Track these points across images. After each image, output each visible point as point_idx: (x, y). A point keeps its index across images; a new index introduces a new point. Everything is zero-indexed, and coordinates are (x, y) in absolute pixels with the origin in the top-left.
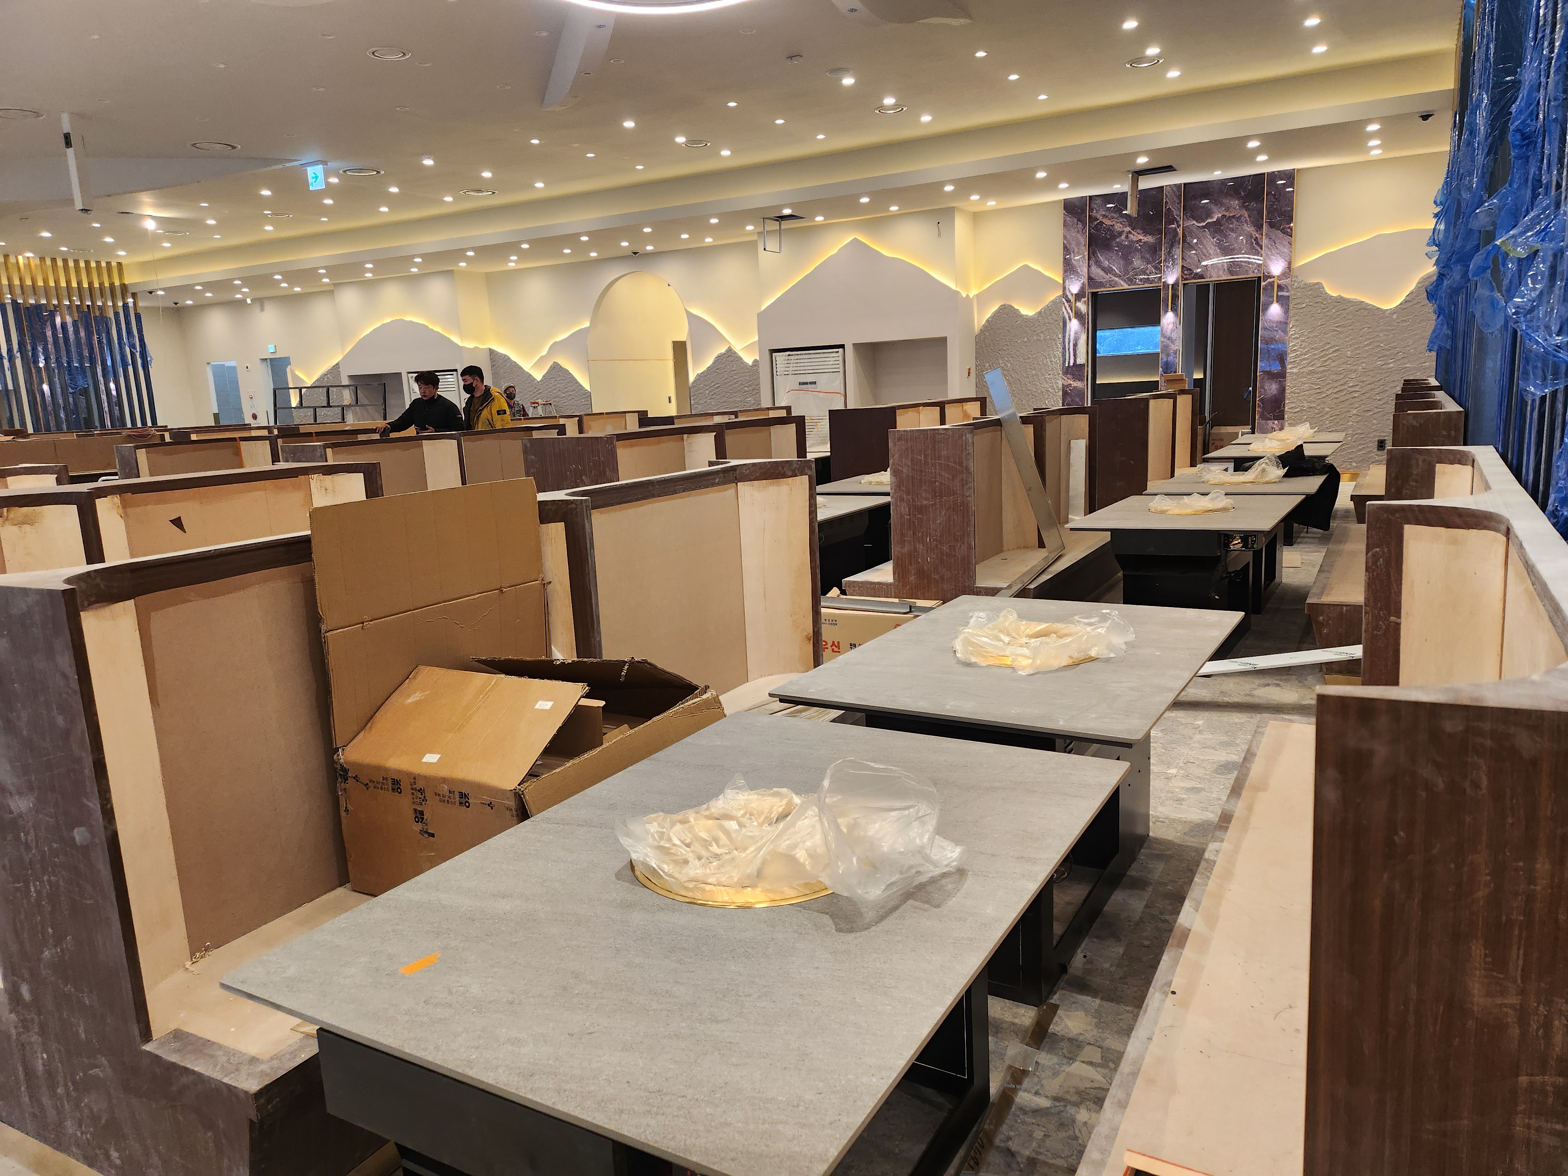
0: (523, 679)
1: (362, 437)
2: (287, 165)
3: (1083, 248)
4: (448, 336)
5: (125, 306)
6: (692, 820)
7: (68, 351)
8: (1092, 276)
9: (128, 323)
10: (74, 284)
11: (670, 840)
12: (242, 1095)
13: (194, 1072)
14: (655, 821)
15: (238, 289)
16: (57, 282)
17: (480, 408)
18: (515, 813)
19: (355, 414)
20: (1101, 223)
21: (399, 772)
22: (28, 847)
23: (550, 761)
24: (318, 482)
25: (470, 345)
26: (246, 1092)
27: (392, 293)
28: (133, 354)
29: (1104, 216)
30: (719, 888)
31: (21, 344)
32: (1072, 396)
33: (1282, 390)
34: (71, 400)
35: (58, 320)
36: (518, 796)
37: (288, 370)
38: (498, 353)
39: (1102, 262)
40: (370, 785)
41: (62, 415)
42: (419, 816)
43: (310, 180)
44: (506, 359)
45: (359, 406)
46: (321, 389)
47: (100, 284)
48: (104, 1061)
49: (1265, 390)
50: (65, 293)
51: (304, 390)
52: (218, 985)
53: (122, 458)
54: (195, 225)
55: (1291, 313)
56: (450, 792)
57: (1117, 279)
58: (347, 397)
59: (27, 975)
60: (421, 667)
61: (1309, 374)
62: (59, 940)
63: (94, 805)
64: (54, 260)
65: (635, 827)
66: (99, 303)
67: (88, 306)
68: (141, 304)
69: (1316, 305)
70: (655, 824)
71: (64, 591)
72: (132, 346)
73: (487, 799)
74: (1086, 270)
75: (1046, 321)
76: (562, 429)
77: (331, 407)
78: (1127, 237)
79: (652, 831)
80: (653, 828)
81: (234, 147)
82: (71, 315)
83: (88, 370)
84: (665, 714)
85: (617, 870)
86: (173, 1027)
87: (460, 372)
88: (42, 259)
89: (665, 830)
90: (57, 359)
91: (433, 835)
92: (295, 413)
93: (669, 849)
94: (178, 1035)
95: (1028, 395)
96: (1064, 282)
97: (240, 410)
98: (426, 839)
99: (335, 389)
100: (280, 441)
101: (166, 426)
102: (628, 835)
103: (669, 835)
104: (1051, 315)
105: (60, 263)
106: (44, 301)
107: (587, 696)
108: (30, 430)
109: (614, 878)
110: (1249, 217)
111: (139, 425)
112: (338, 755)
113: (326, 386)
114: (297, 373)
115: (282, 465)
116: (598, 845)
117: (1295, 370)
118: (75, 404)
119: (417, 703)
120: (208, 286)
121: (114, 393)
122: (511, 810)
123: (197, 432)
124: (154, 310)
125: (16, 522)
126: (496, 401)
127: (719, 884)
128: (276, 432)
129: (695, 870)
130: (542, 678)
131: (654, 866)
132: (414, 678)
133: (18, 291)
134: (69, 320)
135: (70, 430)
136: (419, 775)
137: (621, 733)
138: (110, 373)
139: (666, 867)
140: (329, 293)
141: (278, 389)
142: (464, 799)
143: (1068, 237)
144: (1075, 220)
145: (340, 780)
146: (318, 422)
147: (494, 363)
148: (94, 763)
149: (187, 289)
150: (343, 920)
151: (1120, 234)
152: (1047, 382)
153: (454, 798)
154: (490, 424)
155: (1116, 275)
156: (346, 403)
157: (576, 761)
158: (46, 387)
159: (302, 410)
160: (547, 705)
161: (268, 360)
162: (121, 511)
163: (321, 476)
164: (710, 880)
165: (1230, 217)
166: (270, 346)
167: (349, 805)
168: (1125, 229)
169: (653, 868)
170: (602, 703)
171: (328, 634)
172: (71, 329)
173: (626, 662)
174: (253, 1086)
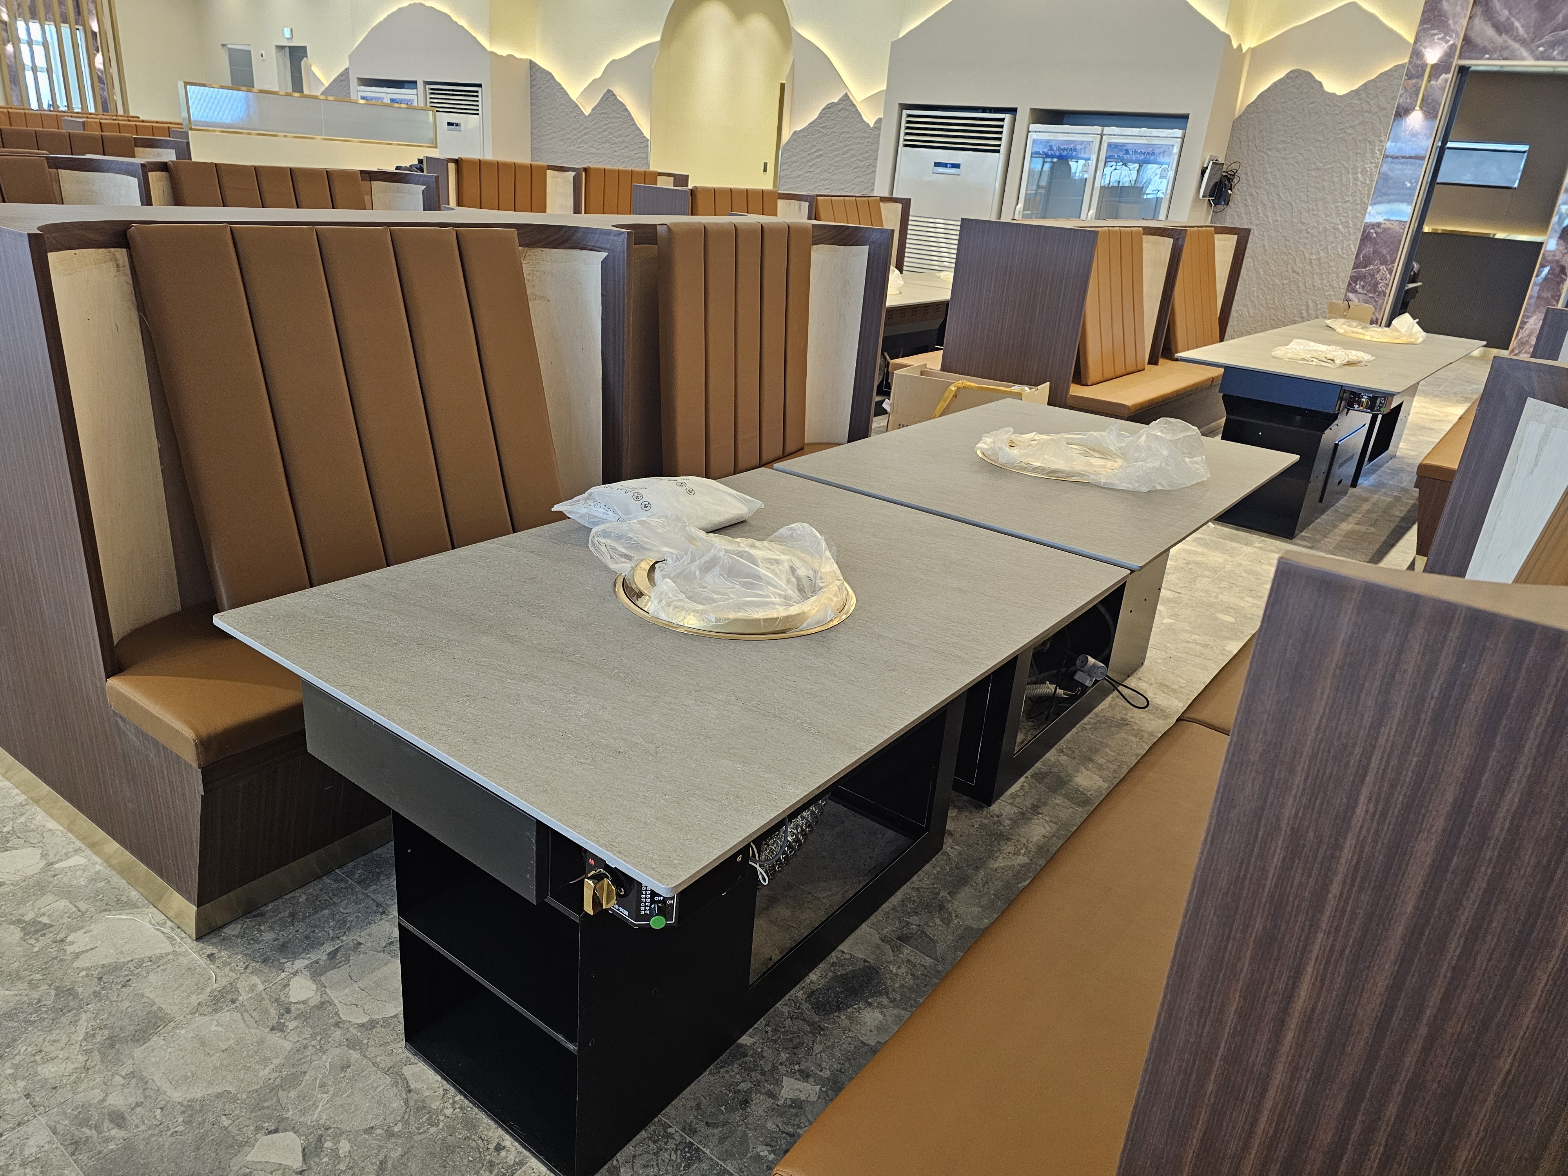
4: (474, 34)
8: (1472, 35)
25: (502, 51)
32: (1376, 243)
37: (306, 64)
38: (539, 68)
39: (1496, 11)
44: (548, 78)
57: (1516, 46)
74: (1465, 22)
75: (1366, 107)
95: (1300, 231)
96: (1416, 41)
104: (1376, 97)
114: (314, 69)
155: (1516, 38)
166: (287, 29)
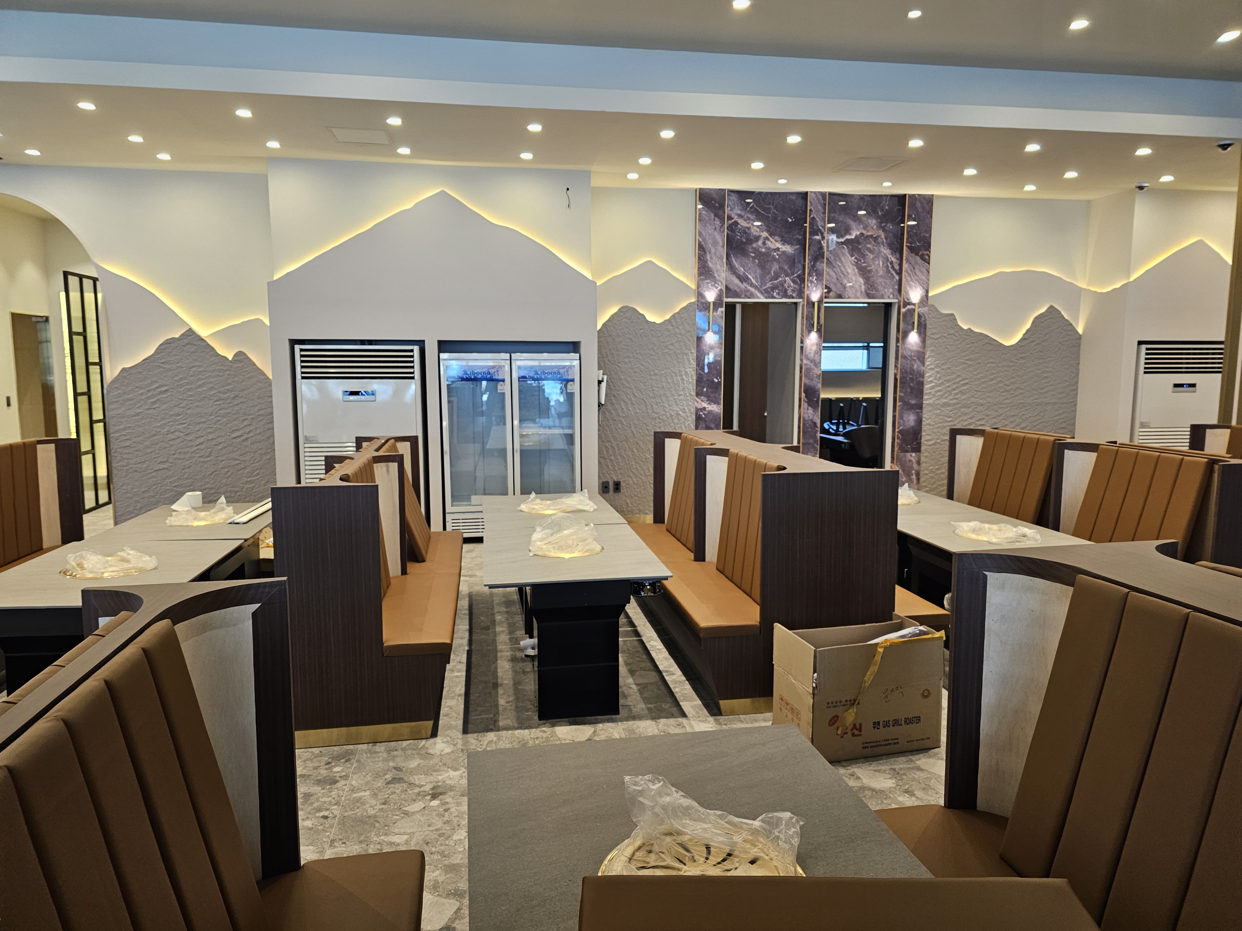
3: (720, 248)
8: (729, 283)
20: (736, 223)
29: (740, 216)
32: (705, 421)
33: (919, 421)
39: (736, 269)
49: (904, 421)
55: (928, 342)
57: (753, 290)
61: (942, 406)
69: (949, 337)
74: (722, 275)
75: (677, 331)
78: (764, 243)
95: (655, 418)
96: (698, 286)
104: (682, 324)
110: (886, 238)
117: (931, 401)
143: (704, 233)
144: (712, 215)
151: (757, 238)
152: (677, 405)
155: (752, 285)
165: (867, 236)
168: (762, 234)
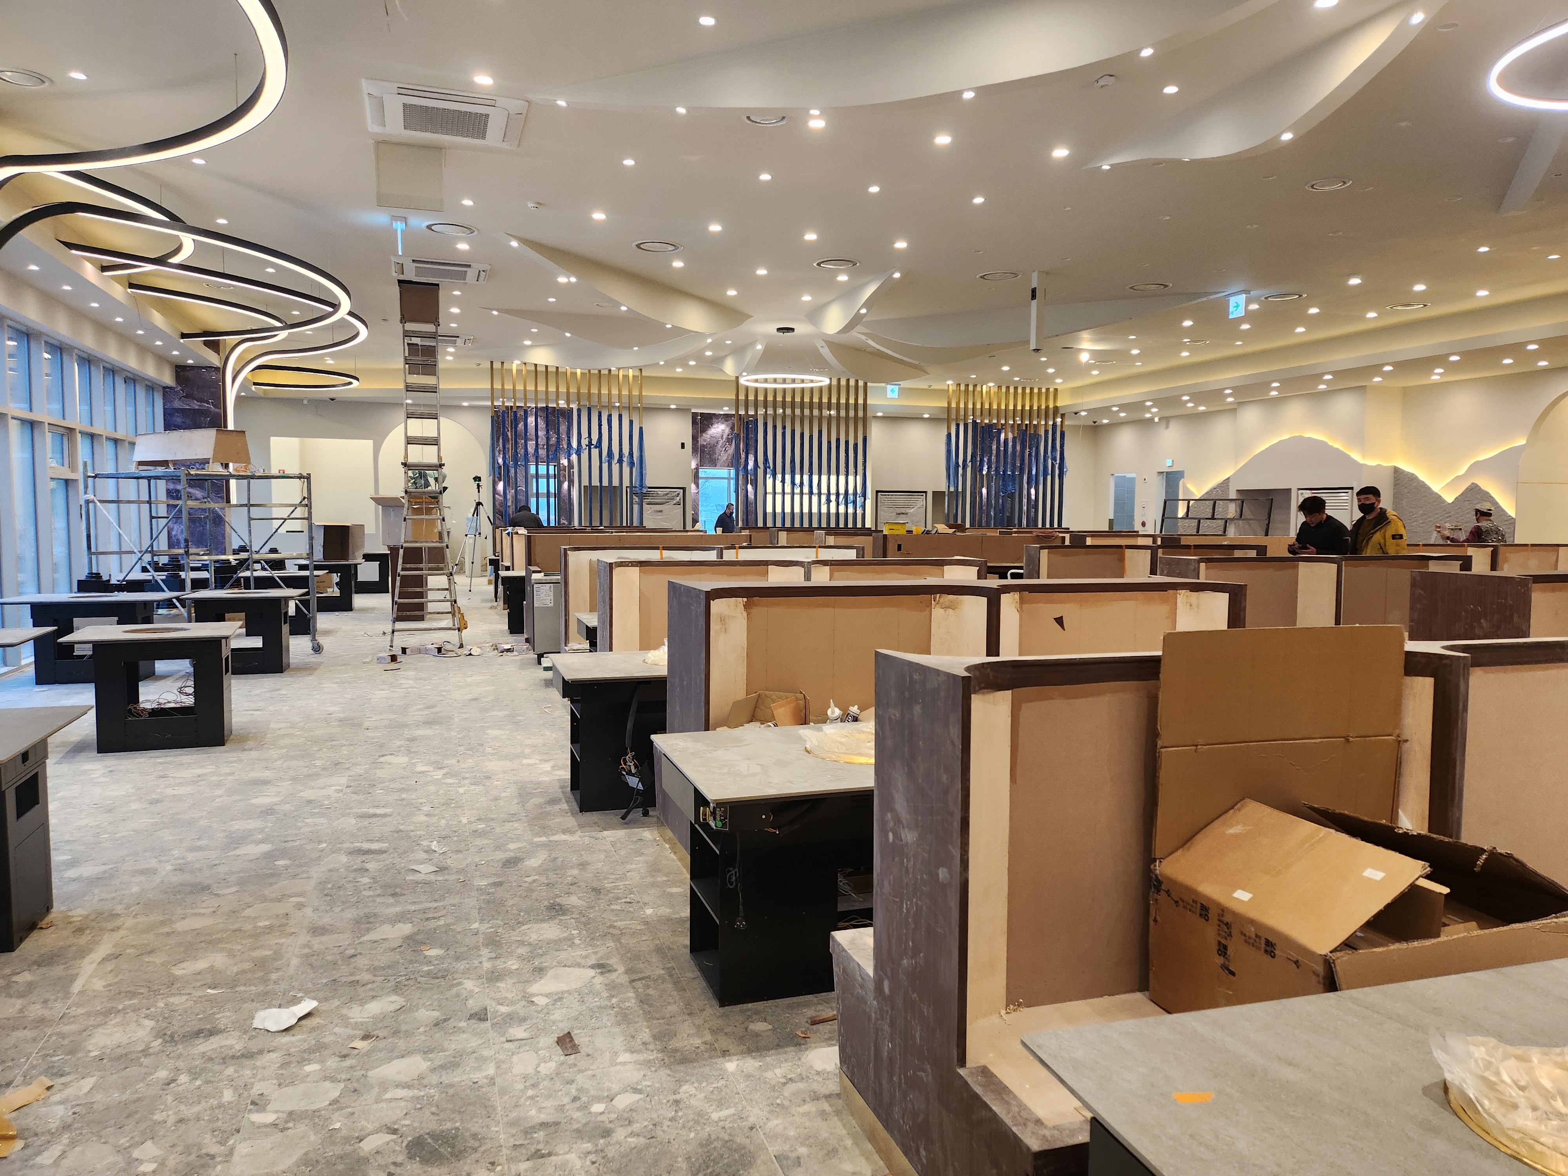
0: (1354, 840)
1: (1238, 554)
2: (1212, 297)
4: (1348, 453)
5: (1054, 425)
6: (1535, 1060)
7: (1005, 463)
9: (1054, 440)
10: (1019, 408)
11: (1498, 1074)
12: (1025, 1149)
13: (991, 1110)
14: (1483, 1045)
15: (1148, 409)
16: (1007, 406)
17: (1372, 531)
18: (1321, 980)
19: (1237, 527)
21: (1209, 899)
22: (907, 871)
23: (1372, 936)
24: (1185, 597)
25: (1371, 462)
26: (1028, 1149)
27: (1295, 411)
28: (1053, 466)
30: (1554, 1153)
31: (974, 456)
34: (1001, 501)
35: (1003, 436)
36: (1328, 963)
37: (1181, 483)
38: (1404, 471)
40: (1180, 902)
41: (992, 513)
42: (1223, 950)
43: (1231, 309)
44: (1412, 478)
45: (1243, 520)
46: (1208, 502)
47: (1038, 407)
48: (928, 1068)
50: (1011, 414)
51: (1192, 502)
52: (1020, 1041)
53: (1029, 557)
54: (1121, 356)
56: (1257, 936)
58: (1232, 510)
59: (889, 974)
60: (1248, 800)
62: (915, 955)
63: (956, 853)
64: (1008, 388)
65: (1455, 1043)
66: (1035, 422)
67: (1026, 425)
68: (1066, 423)
70: (1483, 1049)
71: (963, 677)
72: (1054, 459)
73: (1295, 956)
76: (1466, 563)
77: (1215, 519)
79: (1476, 1055)
80: (1479, 1053)
81: (1166, 286)
82: (1013, 432)
83: (1017, 478)
84: (1530, 924)
85: (1427, 1083)
86: (982, 1062)
87: (1356, 490)
88: (1000, 387)
89: (1493, 1060)
90: (996, 468)
91: (1233, 974)
92: (1180, 523)
93: (1495, 1084)
94: (984, 1071)
97: (1131, 518)
98: (1224, 975)
99: (1221, 502)
100: (1160, 551)
101: (1068, 529)
102: (1446, 1050)
103: (1498, 1068)
105: (1012, 390)
106: (995, 421)
107: (1428, 877)
108: (968, 525)
109: (1420, 1092)
111: (1048, 526)
112: (1155, 866)
113: (1213, 500)
114: (1189, 486)
115: (1158, 579)
116: (1409, 1048)
118: (1003, 505)
119: (1236, 836)
120: (1123, 407)
121: (1033, 497)
122: (1318, 976)
123: (1092, 536)
124: (1076, 427)
125: (943, 606)
126: (1392, 524)
127: (1555, 1149)
128: (1159, 543)
129: (1525, 1120)
130: (1377, 844)
131: (1472, 1096)
132: (1239, 810)
133: (978, 413)
134: (1010, 436)
135: (996, 527)
136: (1227, 908)
137: (1468, 930)
138: (1033, 481)
139: (1486, 1103)
140: (1232, 411)
141: (1169, 500)
142: (1270, 948)
145: (1153, 889)
146: (1200, 533)
147: (1397, 482)
148: (961, 819)
149: (1105, 410)
150: (1130, 1024)
153: (1260, 943)
154: (1381, 548)
156: (1230, 516)
157: (1404, 946)
158: (984, 491)
159: (1187, 520)
160: (1378, 875)
161: (1165, 474)
162: (1018, 606)
163: (1188, 593)
164: (1543, 1140)
166: (1168, 460)
167: (1158, 917)
169: (1470, 1098)
170: (1445, 890)
171: (1163, 750)
172: (1010, 444)
173: (1485, 851)
174: (1035, 1145)
